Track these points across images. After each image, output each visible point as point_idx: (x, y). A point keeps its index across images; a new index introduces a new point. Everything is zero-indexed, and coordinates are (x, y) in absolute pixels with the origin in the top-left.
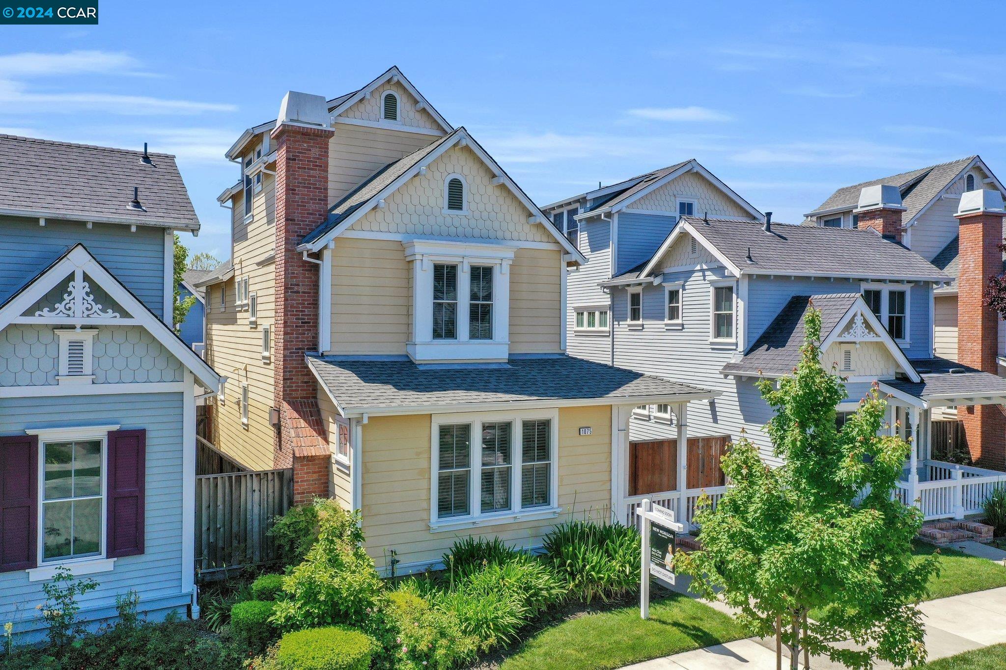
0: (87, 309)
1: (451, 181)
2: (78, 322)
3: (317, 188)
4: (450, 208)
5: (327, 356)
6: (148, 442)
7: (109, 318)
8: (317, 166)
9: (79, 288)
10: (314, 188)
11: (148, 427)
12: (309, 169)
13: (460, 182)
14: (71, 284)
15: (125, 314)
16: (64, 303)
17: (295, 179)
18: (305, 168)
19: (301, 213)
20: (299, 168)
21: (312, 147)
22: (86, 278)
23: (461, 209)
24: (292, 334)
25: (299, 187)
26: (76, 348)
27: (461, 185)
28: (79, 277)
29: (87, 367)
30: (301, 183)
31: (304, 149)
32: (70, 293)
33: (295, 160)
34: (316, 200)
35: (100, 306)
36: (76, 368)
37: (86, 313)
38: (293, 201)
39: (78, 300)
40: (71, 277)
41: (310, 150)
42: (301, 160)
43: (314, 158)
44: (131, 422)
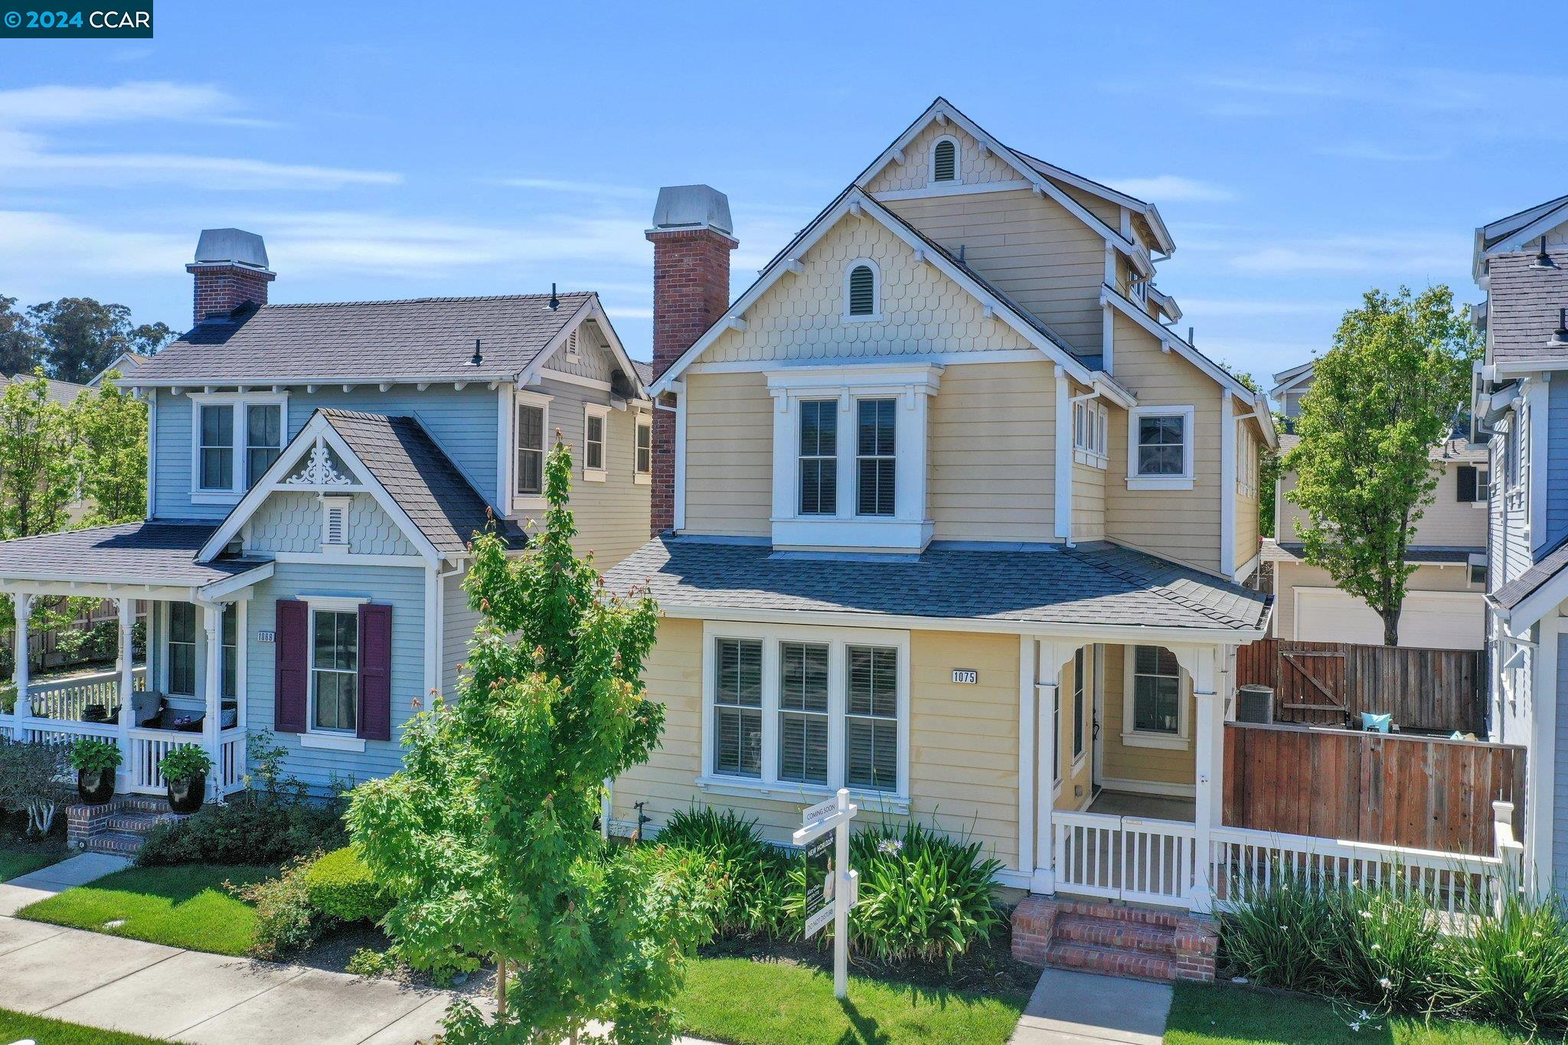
0: (326, 476)
1: (855, 271)
2: (322, 489)
3: (690, 311)
4: (853, 313)
5: (681, 536)
6: (395, 620)
7: (342, 485)
8: (690, 280)
9: (320, 455)
10: (687, 311)
11: (396, 604)
12: (680, 286)
13: (869, 270)
14: (314, 450)
15: (355, 480)
16: (308, 469)
17: (665, 302)
18: (675, 286)
19: (671, 347)
20: (669, 287)
21: (684, 256)
22: (327, 446)
23: (870, 312)
24: (661, 506)
25: (669, 312)
26: (335, 513)
27: (871, 274)
28: (320, 444)
29: (344, 538)
30: (671, 307)
31: (675, 261)
32: (313, 460)
33: (664, 277)
34: (688, 326)
35: (335, 473)
36: (335, 538)
37: (325, 479)
38: (662, 332)
39: (319, 466)
40: (314, 445)
41: (682, 261)
42: (672, 276)
43: (687, 270)
44: (380, 597)
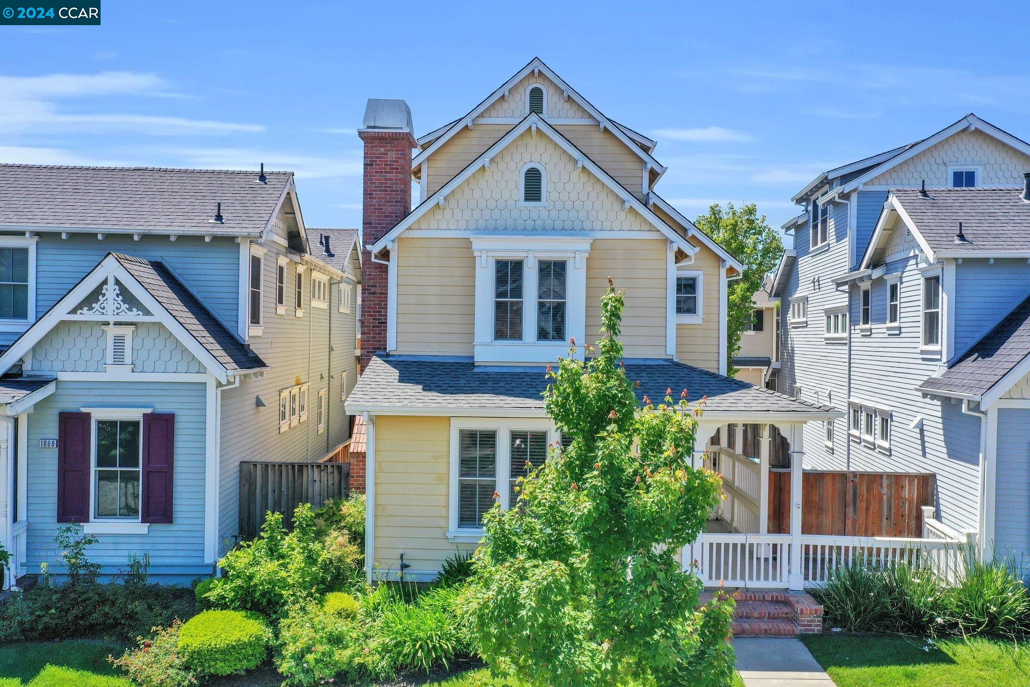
0: (117, 308)
1: (528, 171)
2: (112, 319)
3: (394, 191)
4: (526, 200)
5: (393, 356)
6: (177, 426)
7: (134, 316)
8: (394, 169)
9: (111, 291)
10: (390, 191)
11: (177, 412)
12: (385, 172)
13: (538, 171)
14: (105, 287)
15: (147, 313)
16: (99, 303)
17: (373, 183)
18: (382, 172)
19: (378, 216)
20: (376, 172)
21: (389, 150)
22: (118, 282)
23: (539, 200)
24: (370, 334)
25: (376, 191)
26: (119, 341)
27: (540, 174)
28: (111, 281)
29: (128, 358)
30: (378, 187)
31: (381, 154)
32: (104, 295)
33: (372, 165)
34: (392, 202)
35: (127, 306)
36: (119, 358)
37: (117, 311)
38: (370, 205)
39: (111, 301)
40: (105, 282)
41: (387, 154)
42: (378, 165)
43: (391, 161)
44: (163, 407)
